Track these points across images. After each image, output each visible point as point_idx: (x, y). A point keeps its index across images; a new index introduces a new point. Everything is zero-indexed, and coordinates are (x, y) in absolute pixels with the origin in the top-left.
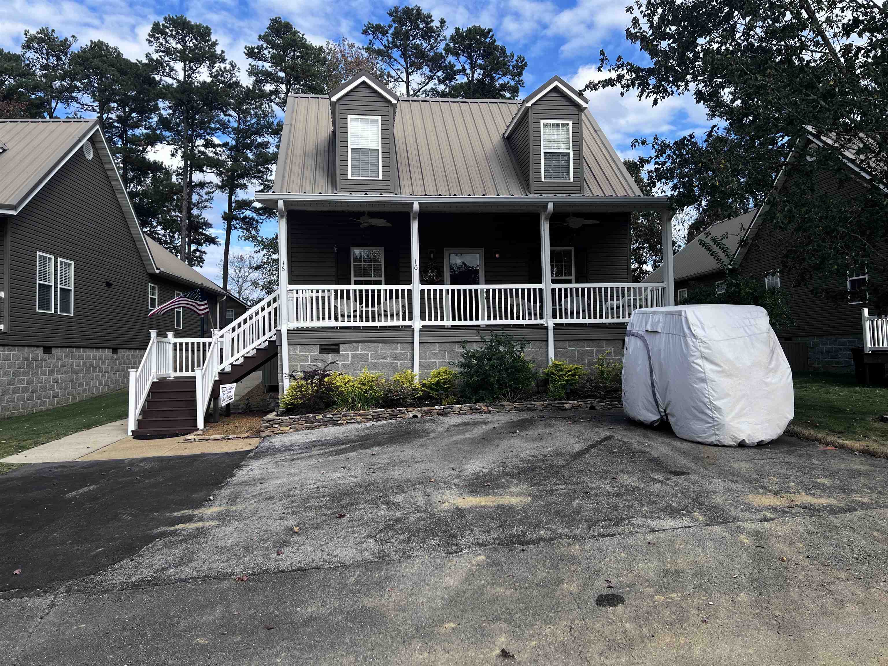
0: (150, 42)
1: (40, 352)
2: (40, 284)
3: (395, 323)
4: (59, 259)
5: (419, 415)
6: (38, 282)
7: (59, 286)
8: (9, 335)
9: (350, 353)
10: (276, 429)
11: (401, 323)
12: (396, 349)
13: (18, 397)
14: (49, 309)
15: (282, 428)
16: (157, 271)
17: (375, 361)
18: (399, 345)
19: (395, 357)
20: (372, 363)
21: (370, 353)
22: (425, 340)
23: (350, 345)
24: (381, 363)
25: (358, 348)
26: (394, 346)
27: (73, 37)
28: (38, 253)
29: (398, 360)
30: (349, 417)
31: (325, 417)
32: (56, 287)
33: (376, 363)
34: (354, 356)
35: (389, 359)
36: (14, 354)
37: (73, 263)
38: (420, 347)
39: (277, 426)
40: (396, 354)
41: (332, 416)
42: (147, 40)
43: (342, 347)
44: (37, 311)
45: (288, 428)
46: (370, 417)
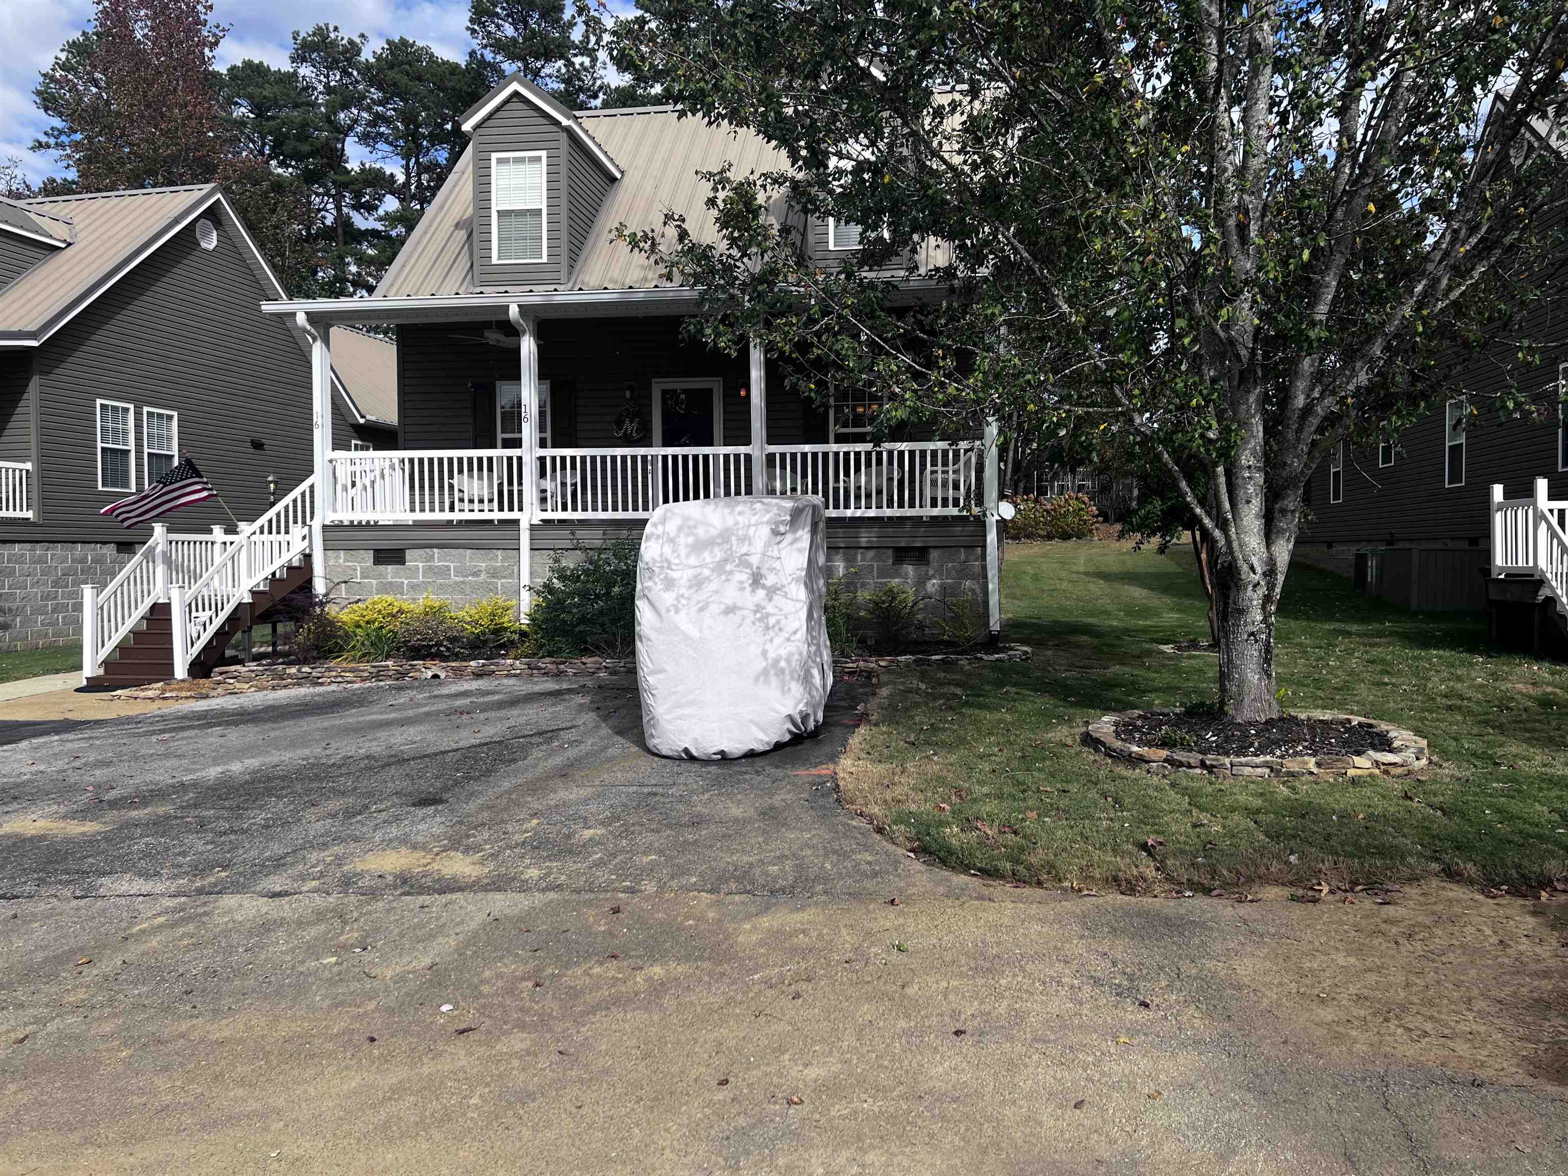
0: (473, 31)
1: (109, 551)
2: (103, 448)
3: (486, 516)
4: (146, 409)
5: (443, 675)
6: (100, 445)
7: (146, 450)
8: (41, 526)
9: (421, 565)
10: (231, 687)
11: (496, 516)
12: (495, 559)
13: (64, 617)
14: (126, 485)
15: (238, 685)
16: (362, 421)
17: (461, 579)
18: (499, 552)
19: (494, 574)
20: (456, 583)
21: (452, 565)
22: (538, 544)
23: (421, 551)
24: (470, 583)
25: (433, 556)
26: (492, 553)
27: (362, 36)
28: (99, 402)
29: (497, 577)
30: (334, 674)
31: (299, 671)
32: (139, 452)
33: (462, 582)
34: (429, 570)
35: (483, 576)
36: (52, 555)
37: (175, 414)
38: (531, 557)
39: (232, 681)
40: (495, 569)
41: (309, 670)
42: (468, 28)
43: (409, 554)
44: (100, 488)
45: (247, 686)
46: (366, 674)
